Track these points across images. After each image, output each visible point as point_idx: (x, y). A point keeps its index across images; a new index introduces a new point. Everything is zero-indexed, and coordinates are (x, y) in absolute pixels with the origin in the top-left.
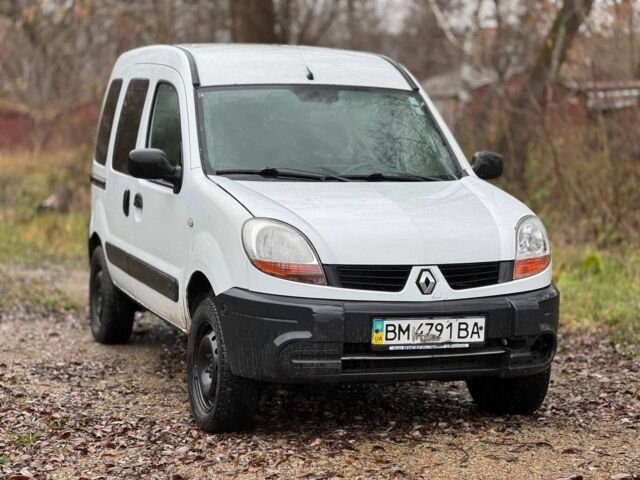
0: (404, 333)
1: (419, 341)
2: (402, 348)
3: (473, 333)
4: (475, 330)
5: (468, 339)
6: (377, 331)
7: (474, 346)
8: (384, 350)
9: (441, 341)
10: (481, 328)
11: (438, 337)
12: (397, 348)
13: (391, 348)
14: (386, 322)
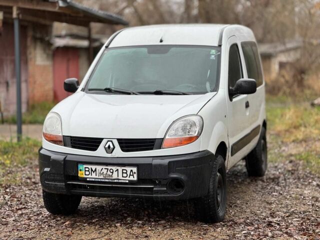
0: (94, 172)
1: (102, 177)
2: (93, 180)
3: (130, 175)
4: (132, 174)
5: (127, 178)
6: (81, 170)
7: (131, 182)
8: (85, 180)
9: (113, 178)
10: (135, 173)
11: (112, 176)
12: (91, 179)
13: (88, 179)
14: (85, 166)
